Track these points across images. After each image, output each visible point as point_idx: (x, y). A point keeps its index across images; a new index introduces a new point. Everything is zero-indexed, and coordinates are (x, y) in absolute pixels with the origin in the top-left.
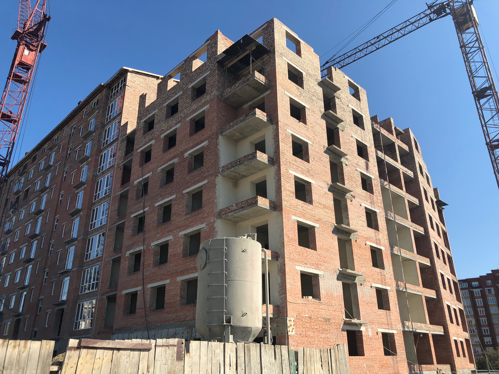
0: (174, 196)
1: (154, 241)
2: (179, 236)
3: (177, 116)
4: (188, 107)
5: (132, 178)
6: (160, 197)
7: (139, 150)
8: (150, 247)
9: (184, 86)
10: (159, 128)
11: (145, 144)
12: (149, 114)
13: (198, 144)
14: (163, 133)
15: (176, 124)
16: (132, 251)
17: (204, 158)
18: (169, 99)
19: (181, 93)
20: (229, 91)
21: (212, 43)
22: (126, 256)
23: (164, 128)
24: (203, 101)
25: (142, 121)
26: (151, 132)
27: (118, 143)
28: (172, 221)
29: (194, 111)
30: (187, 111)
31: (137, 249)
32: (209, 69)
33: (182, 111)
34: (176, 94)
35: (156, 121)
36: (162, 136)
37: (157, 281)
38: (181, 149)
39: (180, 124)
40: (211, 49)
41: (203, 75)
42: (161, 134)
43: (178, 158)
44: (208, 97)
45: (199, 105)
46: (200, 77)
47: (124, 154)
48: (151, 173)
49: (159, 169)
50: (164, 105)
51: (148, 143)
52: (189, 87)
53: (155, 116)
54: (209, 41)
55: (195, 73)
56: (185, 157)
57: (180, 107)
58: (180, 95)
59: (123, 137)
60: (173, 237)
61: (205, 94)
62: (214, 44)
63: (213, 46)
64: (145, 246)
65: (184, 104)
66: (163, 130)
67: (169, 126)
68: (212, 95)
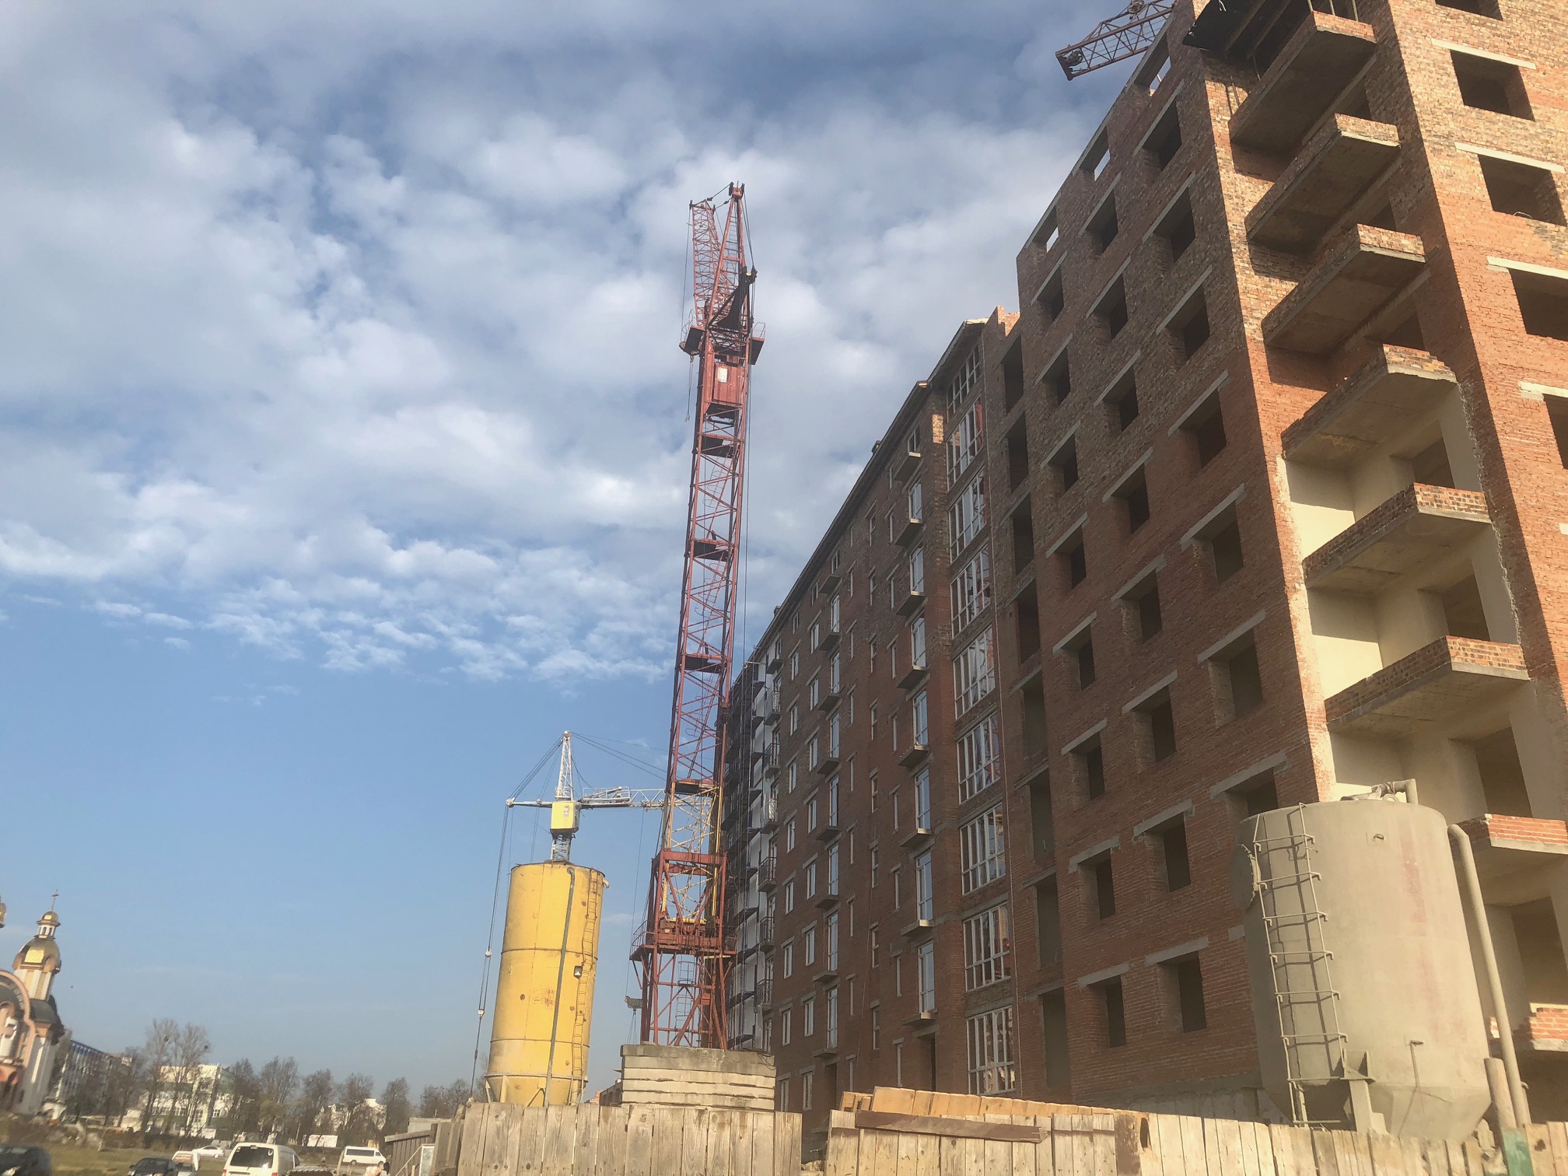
0: (1172, 677)
1: (1141, 822)
2: (1212, 798)
3: (1140, 428)
4: (1167, 393)
5: (1044, 637)
7: (1050, 552)
8: (1133, 839)
9: (1143, 332)
10: (1094, 475)
11: (1062, 532)
12: (1059, 438)
13: (1215, 502)
14: (1108, 487)
15: (1140, 453)
16: (1083, 856)
17: (1243, 540)
18: (1108, 383)
19: (1138, 353)
20: (1283, 312)
21: (1203, 179)
22: (1071, 871)
23: (1106, 473)
24: (1206, 365)
25: (1042, 466)
26: (1072, 491)
27: (989, 542)
28: (1182, 755)
29: (1187, 401)
30: (1166, 404)
31: (1098, 849)
32: (1208, 259)
33: (1152, 409)
34: (1125, 363)
35: (1080, 456)
36: (1107, 497)
37: (1172, 944)
38: (1166, 528)
39: (1150, 451)
40: (1202, 199)
41: (1192, 286)
42: (1102, 493)
43: (1162, 555)
44: (1220, 347)
45: (1198, 380)
46: (1185, 293)
47: (1011, 569)
48: (1095, 615)
49: (1114, 598)
50: (1096, 404)
51: (1070, 525)
52: (1158, 332)
53: (1074, 442)
54: (1193, 176)
55: (1168, 284)
56: (1183, 549)
57: (1141, 399)
58: (1135, 363)
59: (999, 523)
60: (1193, 803)
61: (1210, 341)
62: (1209, 182)
63: (1206, 186)
64: (1116, 838)
65: (1152, 387)
66: (1104, 478)
67: (1119, 462)
68: (1232, 338)
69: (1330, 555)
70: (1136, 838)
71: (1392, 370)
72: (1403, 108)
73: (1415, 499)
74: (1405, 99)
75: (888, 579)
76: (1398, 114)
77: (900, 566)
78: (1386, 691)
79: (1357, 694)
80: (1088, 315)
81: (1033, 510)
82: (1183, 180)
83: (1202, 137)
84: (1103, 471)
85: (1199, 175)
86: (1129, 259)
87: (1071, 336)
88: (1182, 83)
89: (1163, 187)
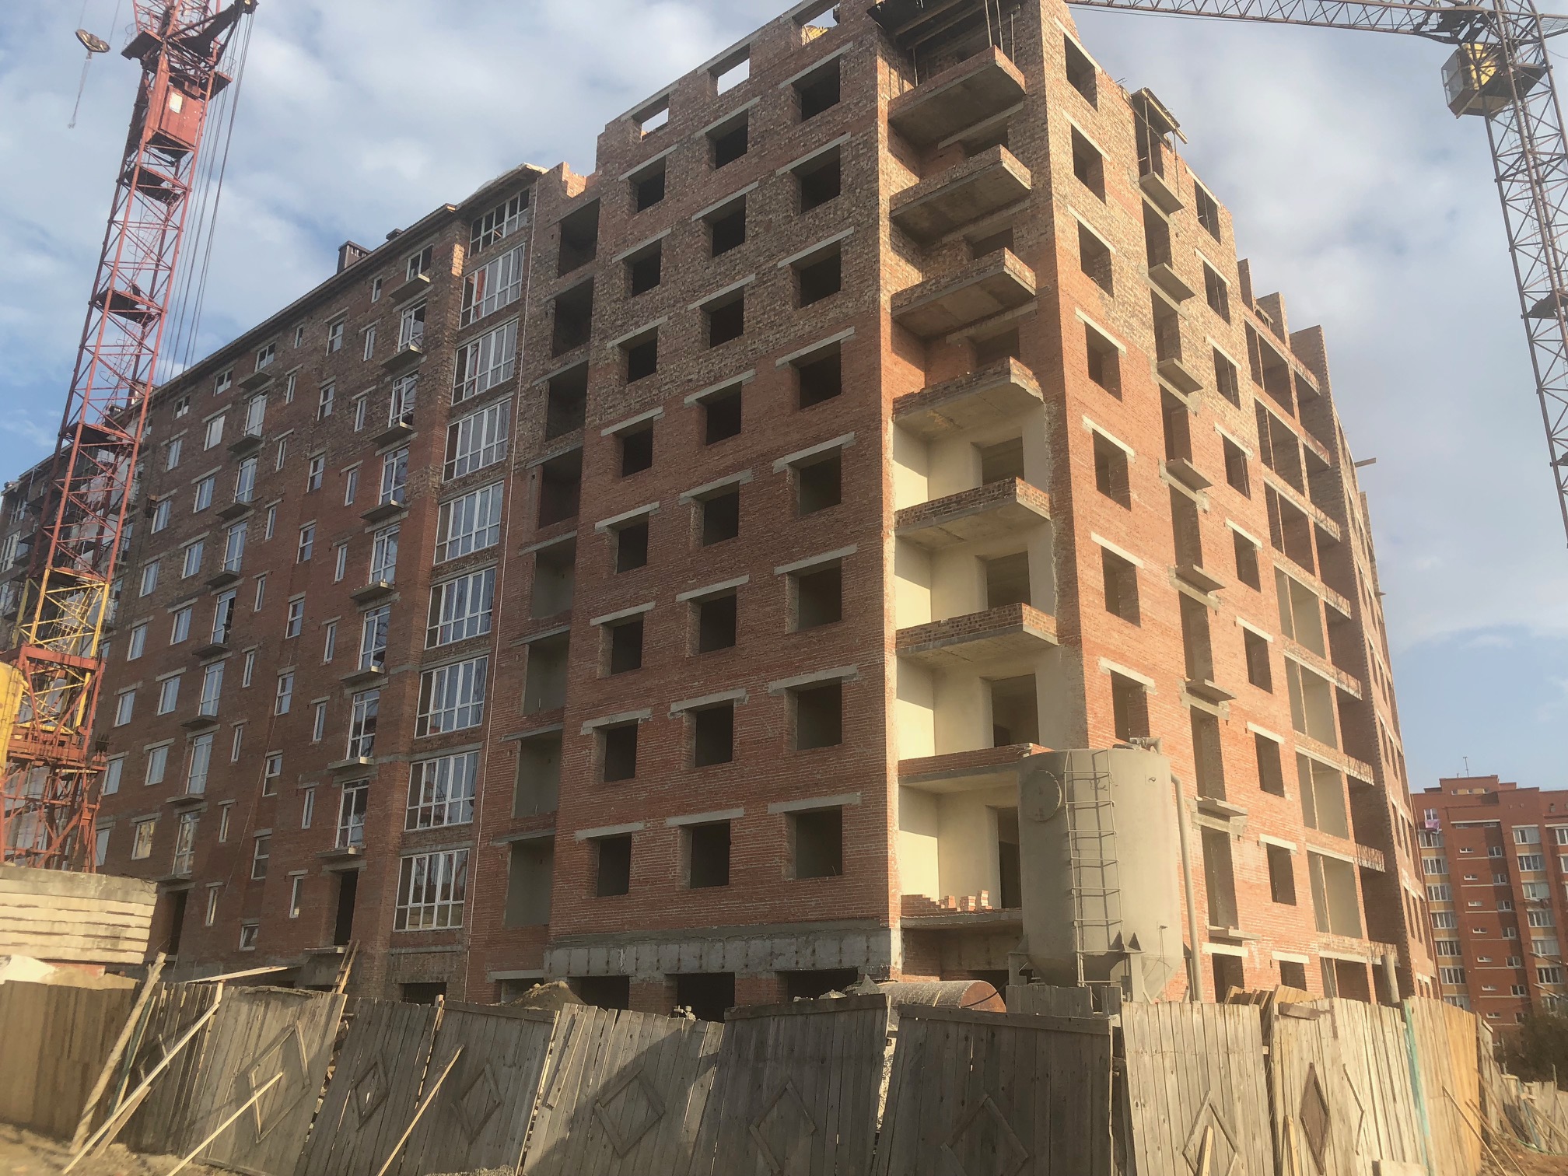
0: (744, 580)
1: (682, 700)
2: (770, 691)
3: (742, 348)
4: (781, 325)
5: (585, 510)
6: (694, 576)
7: (607, 432)
8: (669, 714)
9: (762, 259)
10: (677, 374)
11: (626, 417)
12: (636, 324)
13: (819, 440)
14: (693, 391)
15: (739, 370)
16: (602, 721)
17: (844, 480)
18: (710, 291)
19: (752, 277)
20: (916, 295)
21: (859, 144)
22: (583, 733)
23: (694, 377)
24: (831, 315)
25: (609, 345)
26: (646, 381)
27: (514, 398)
28: (743, 649)
29: (803, 341)
30: (778, 336)
31: (623, 717)
32: (850, 220)
33: (760, 334)
34: (734, 280)
35: (662, 350)
36: (691, 399)
37: (700, 811)
38: (759, 447)
39: (751, 372)
40: (854, 162)
41: (829, 236)
42: (685, 394)
43: (750, 470)
44: (850, 305)
45: (819, 325)
46: (818, 241)
47: (541, 433)
48: (657, 504)
49: (683, 495)
50: (691, 307)
51: (638, 413)
52: (780, 265)
53: (657, 335)
54: (847, 136)
55: (800, 225)
56: (775, 471)
57: (749, 321)
58: (747, 285)
59: (532, 382)
60: (747, 692)
61: (839, 295)
62: (866, 150)
63: (861, 152)
64: (649, 711)
65: (764, 314)
66: (690, 380)
67: (711, 371)
68: (865, 302)
69: (925, 514)
70: (673, 714)
71: (1013, 380)
72: (1039, 160)
73: (1015, 490)
74: (1043, 152)
75: (354, 398)
76: (1034, 162)
77: (377, 390)
78: (958, 634)
79: (930, 632)
80: (694, 218)
81: (590, 386)
82: (834, 135)
83: (866, 105)
84: (690, 374)
85: (853, 138)
86: (756, 185)
87: (669, 231)
88: (850, 45)
89: (811, 132)
